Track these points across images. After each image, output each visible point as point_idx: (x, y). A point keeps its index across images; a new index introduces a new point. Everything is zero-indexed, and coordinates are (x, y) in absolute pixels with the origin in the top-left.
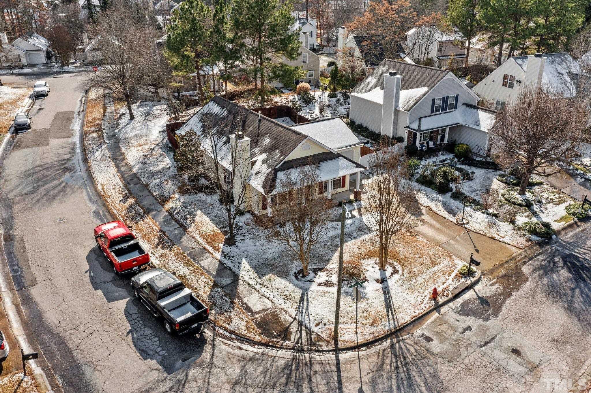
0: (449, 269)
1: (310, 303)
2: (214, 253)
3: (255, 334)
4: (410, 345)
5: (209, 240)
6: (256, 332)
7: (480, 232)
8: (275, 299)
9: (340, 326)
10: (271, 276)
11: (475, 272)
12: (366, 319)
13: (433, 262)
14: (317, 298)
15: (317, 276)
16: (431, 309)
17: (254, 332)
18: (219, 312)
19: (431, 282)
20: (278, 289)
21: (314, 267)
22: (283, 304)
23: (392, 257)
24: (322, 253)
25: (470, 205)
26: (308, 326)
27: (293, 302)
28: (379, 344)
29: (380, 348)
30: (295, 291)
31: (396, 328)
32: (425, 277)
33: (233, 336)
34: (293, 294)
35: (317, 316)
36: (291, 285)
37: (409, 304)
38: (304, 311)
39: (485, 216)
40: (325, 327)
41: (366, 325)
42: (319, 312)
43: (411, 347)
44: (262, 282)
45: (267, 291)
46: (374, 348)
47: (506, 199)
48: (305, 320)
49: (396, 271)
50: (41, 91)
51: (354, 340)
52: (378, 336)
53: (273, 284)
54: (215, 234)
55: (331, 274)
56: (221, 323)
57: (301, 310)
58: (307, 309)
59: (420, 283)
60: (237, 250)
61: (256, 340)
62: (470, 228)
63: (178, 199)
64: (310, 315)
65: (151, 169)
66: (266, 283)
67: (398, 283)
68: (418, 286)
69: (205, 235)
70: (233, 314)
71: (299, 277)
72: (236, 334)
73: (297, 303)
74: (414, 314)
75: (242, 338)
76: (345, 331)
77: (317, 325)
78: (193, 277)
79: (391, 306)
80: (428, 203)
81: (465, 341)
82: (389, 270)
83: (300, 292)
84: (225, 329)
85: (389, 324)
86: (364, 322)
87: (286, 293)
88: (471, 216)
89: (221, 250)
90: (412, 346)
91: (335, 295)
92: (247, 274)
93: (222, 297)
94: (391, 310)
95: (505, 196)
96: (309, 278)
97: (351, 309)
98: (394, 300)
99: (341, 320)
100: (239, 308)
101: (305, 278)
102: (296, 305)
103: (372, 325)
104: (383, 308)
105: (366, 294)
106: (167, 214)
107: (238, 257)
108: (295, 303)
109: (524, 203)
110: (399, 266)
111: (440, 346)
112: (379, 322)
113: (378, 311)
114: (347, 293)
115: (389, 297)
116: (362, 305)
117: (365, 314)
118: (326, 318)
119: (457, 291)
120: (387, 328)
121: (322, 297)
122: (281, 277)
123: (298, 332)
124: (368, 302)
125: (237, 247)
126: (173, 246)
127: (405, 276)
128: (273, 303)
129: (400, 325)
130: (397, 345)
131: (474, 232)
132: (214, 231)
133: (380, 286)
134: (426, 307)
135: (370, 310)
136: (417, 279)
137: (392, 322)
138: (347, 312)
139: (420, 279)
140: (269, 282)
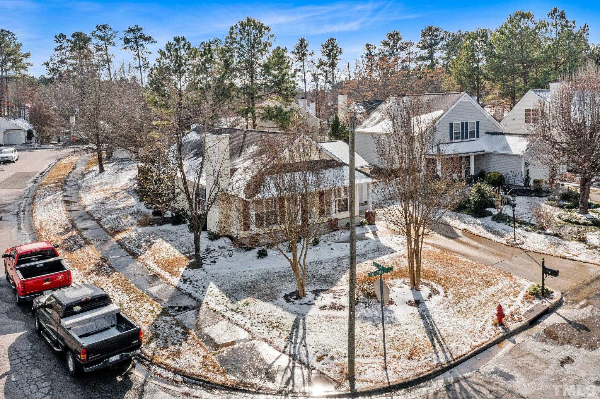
0: (512, 290)
1: (307, 331)
2: (170, 279)
3: (215, 373)
4: (479, 384)
5: (166, 265)
6: (218, 370)
7: (542, 252)
8: (254, 327)
9: (357, 360)
10: (250, 299)
11: (552, 292)
12: (398, 350)
13: (487, 282)
14: (318, 324)
15: (319, 298)
16: (499, 336)
17: (215, 370)
18: (162, 345)
19: (490, 304)
20: (258, 314)
21: (315, 289)
22: (266, 333)
23: (426, 277)
24: (325, 274)
25: (520, 227)
26: (306, 361)
27: (281, 330)
28: (427, 385)
29: (428, 391)
30: (285, 317)
31: (450, 362)
32: (480, 299)
33: (179, 378)
34: (282, 321)
35: (320, 347)
36: (279, 309)
37: (463, 330)
38: (299, 341)
39: (543, 236)
40: (333, 362)
41: (400, 358)
42: (322, 342)
43: (481, 387)
44: (235, 308)
45: (242, 318)
46: (419, 390)
47: (565, 221)
48: (299, 354)
49: (435, 292)
50: (8, 157)
51: (382, 379)
52: (422, 373)
53: (252, 309)
54: (176, 259)
55: (340, 295)
56: (162, 360)
57: (293, 340)
58: (304, 337)
59: (474, 306)
60: (203, 273)
61: (216, 381)
62: (528, 248)
63: (136, 230)
64: (308, 346)
65: (109, 207)
66: (240, 308)
67: (442, 306)
68: (472, 309)
69: (162, 260)
70: (184, 347)
71: (292, 300)
72: (184, 375)
73: (287, 331)
74: (475, 344)
75: (193, 379)
76: (366, 367)
77: (320, 359)
78: (133, 305)
79: (435, 334)
80: (463, 226)
81: (569, 377)
82: (425, 291)
83: (293, 317)
84: (168, 368)
85: (438, 356)
86: (397, 354)
87: (271, 319)
88: (524, 237)
89: (181, 274)
90: (483, 386)
91: (347, 320)
92: (213, 299)
93: (171, 327)
94: (437, 339)
95: (562, 217)
96: (306, 300)
97: (372, 337)
98: (439, 327)
99: (358, 351)
100: (194, 339)
101: (301, 300)
102: (285, 334)
103: (410, 358)
104: (425, 337)
105: (395, 319)
106: (116, 243)
107: (203, 281)
108: (285, 332)
109: (590, 222)
110: (439, 286)
111: (529, 385)
112: (421, 354)
113: (417, 340)
114: (365, 318)
115: (431, 322)
116: (390, 331)
117: (396, 344)
118: (335, 350)
119: (533, 316)
120: (435, 362)
121: (326, 323)
122: (264, 300)
123: (289, 370)
124: (399, 328)
125: (204, 270)
126: (113, 272)
127: (451, 297)
128: (250, 332)
129: (455, 357)
130: (457, 386)
131: (533, 252)
132: (174, 256)
133: (415, 310)
134: (491, 335)
135: (403, 339)
136: (469, 301)
137: (441, 354)
138: (367, 341)
139: (474, 301)
140: (246, 307)
